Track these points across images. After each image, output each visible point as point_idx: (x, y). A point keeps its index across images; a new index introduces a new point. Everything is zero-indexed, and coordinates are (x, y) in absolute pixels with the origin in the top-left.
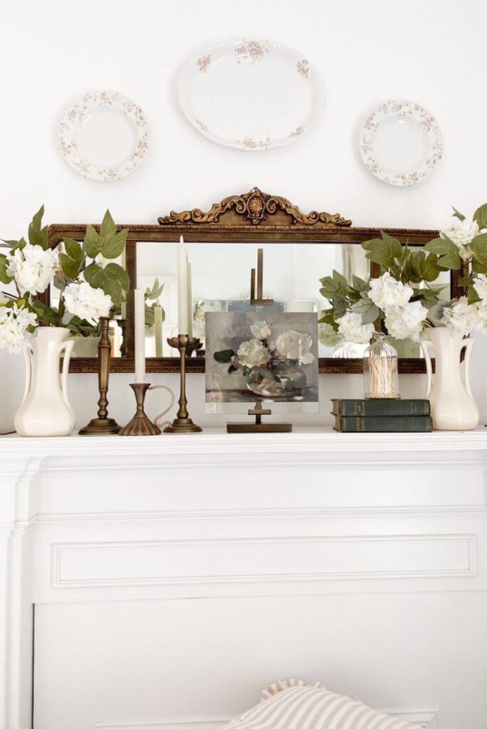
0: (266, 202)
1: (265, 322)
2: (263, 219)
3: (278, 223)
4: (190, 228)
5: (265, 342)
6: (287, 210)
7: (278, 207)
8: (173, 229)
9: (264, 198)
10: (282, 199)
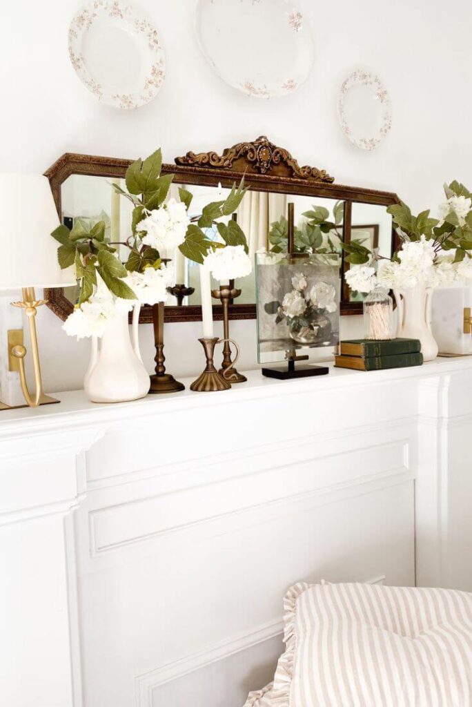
0: (273, 152)
1: (302, 274)
2: (268, 169)
3: (280, 174)
4: (208, 172)
5: (302, 293)
6: (289, 162)
7: (281, 160)
8: (191, 170)
9: (272, 148)
10: (285, 151)
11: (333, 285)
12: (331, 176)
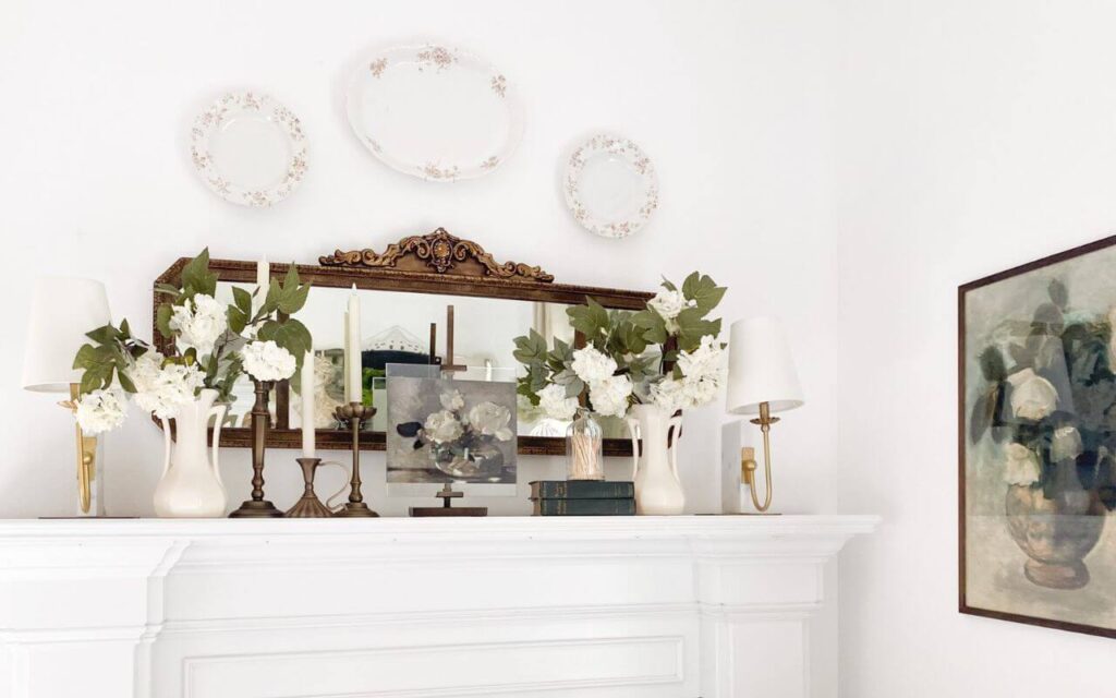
0: (454, 246)
1: (457, 391)
2: (450, 267)
3: (468, 273)
4: (360, 272)
5: (457, 414)
6: (479, 257)
7: (466, 253)
8: (338, 271)
9: (453, 242)
10: (473, 243)
11: (508, 407)
12: (548, 273)
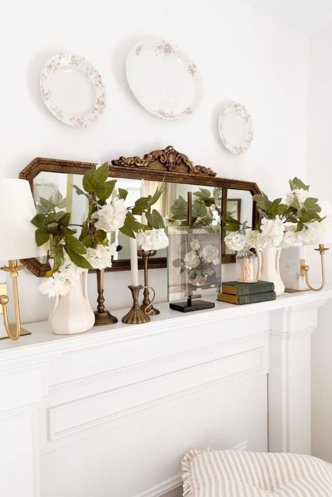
1: (197, 240)
2: (174, 168)
3: (181, 171)
4: (134, 170)
5: (197, 252)
6: (187, 162)
7: (182, 160)
8: (123, 169)
9: (177, 154)
10: (184, 155)
11: (217, 247)
12: (214, 172)
